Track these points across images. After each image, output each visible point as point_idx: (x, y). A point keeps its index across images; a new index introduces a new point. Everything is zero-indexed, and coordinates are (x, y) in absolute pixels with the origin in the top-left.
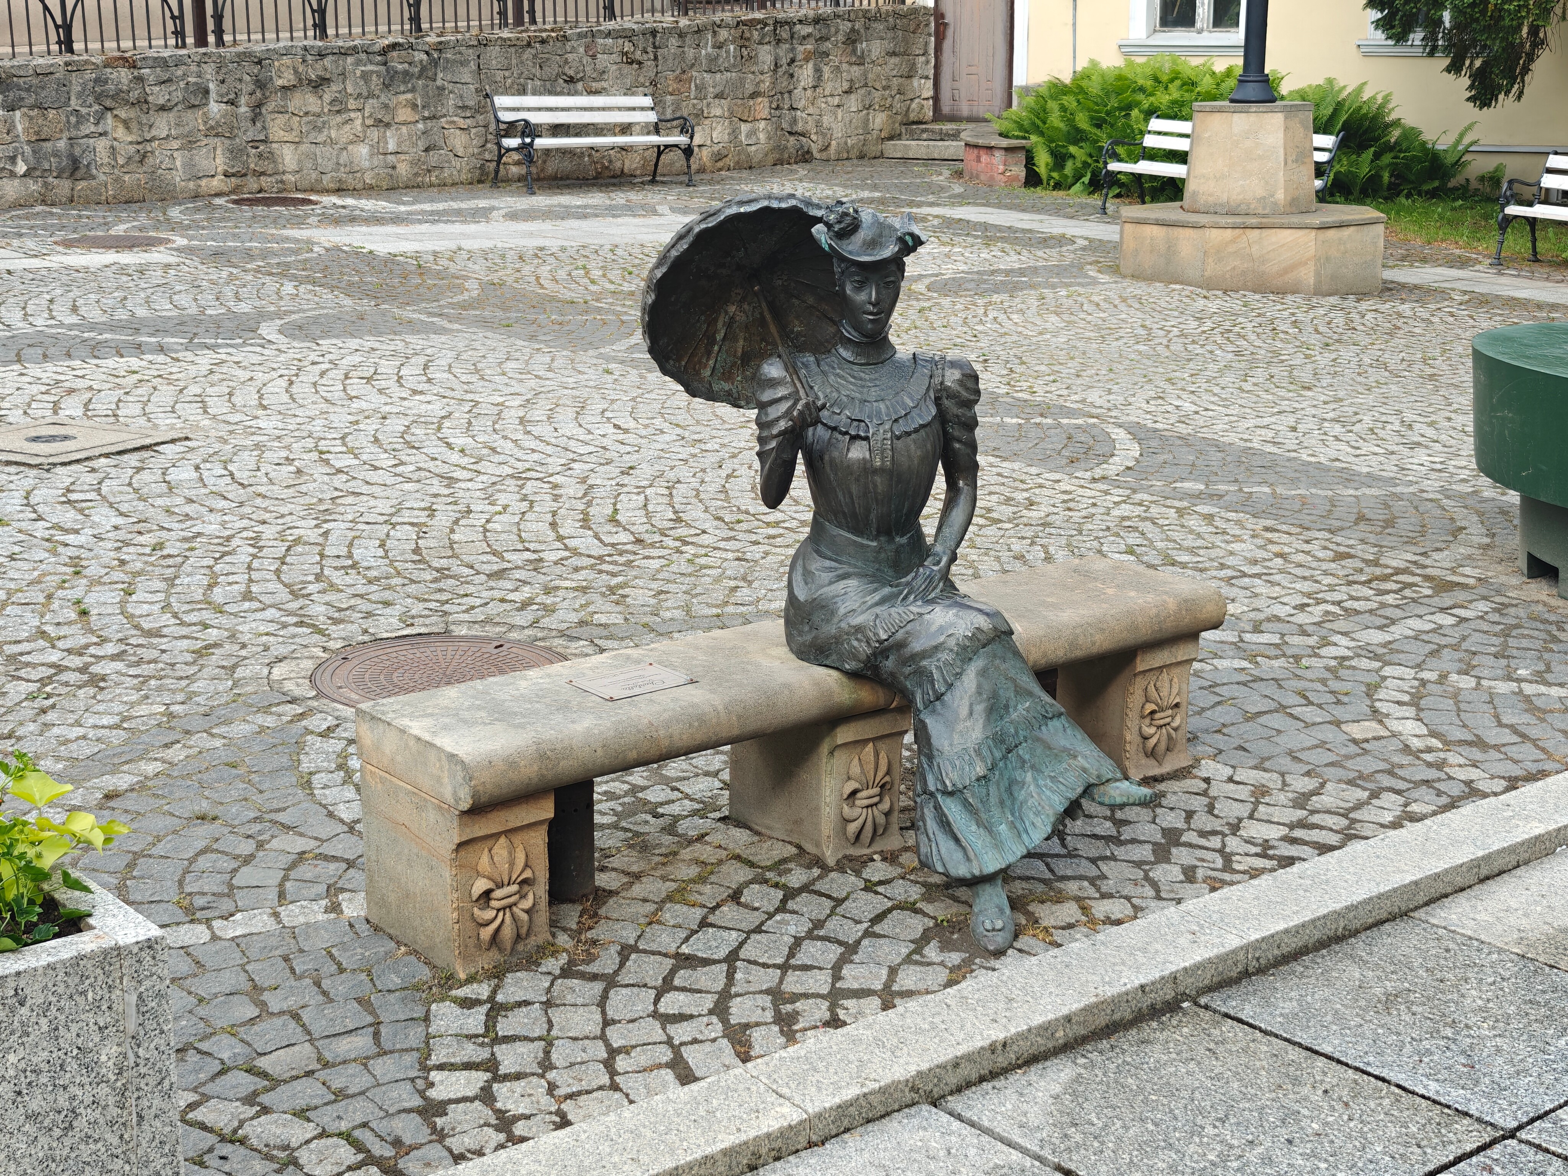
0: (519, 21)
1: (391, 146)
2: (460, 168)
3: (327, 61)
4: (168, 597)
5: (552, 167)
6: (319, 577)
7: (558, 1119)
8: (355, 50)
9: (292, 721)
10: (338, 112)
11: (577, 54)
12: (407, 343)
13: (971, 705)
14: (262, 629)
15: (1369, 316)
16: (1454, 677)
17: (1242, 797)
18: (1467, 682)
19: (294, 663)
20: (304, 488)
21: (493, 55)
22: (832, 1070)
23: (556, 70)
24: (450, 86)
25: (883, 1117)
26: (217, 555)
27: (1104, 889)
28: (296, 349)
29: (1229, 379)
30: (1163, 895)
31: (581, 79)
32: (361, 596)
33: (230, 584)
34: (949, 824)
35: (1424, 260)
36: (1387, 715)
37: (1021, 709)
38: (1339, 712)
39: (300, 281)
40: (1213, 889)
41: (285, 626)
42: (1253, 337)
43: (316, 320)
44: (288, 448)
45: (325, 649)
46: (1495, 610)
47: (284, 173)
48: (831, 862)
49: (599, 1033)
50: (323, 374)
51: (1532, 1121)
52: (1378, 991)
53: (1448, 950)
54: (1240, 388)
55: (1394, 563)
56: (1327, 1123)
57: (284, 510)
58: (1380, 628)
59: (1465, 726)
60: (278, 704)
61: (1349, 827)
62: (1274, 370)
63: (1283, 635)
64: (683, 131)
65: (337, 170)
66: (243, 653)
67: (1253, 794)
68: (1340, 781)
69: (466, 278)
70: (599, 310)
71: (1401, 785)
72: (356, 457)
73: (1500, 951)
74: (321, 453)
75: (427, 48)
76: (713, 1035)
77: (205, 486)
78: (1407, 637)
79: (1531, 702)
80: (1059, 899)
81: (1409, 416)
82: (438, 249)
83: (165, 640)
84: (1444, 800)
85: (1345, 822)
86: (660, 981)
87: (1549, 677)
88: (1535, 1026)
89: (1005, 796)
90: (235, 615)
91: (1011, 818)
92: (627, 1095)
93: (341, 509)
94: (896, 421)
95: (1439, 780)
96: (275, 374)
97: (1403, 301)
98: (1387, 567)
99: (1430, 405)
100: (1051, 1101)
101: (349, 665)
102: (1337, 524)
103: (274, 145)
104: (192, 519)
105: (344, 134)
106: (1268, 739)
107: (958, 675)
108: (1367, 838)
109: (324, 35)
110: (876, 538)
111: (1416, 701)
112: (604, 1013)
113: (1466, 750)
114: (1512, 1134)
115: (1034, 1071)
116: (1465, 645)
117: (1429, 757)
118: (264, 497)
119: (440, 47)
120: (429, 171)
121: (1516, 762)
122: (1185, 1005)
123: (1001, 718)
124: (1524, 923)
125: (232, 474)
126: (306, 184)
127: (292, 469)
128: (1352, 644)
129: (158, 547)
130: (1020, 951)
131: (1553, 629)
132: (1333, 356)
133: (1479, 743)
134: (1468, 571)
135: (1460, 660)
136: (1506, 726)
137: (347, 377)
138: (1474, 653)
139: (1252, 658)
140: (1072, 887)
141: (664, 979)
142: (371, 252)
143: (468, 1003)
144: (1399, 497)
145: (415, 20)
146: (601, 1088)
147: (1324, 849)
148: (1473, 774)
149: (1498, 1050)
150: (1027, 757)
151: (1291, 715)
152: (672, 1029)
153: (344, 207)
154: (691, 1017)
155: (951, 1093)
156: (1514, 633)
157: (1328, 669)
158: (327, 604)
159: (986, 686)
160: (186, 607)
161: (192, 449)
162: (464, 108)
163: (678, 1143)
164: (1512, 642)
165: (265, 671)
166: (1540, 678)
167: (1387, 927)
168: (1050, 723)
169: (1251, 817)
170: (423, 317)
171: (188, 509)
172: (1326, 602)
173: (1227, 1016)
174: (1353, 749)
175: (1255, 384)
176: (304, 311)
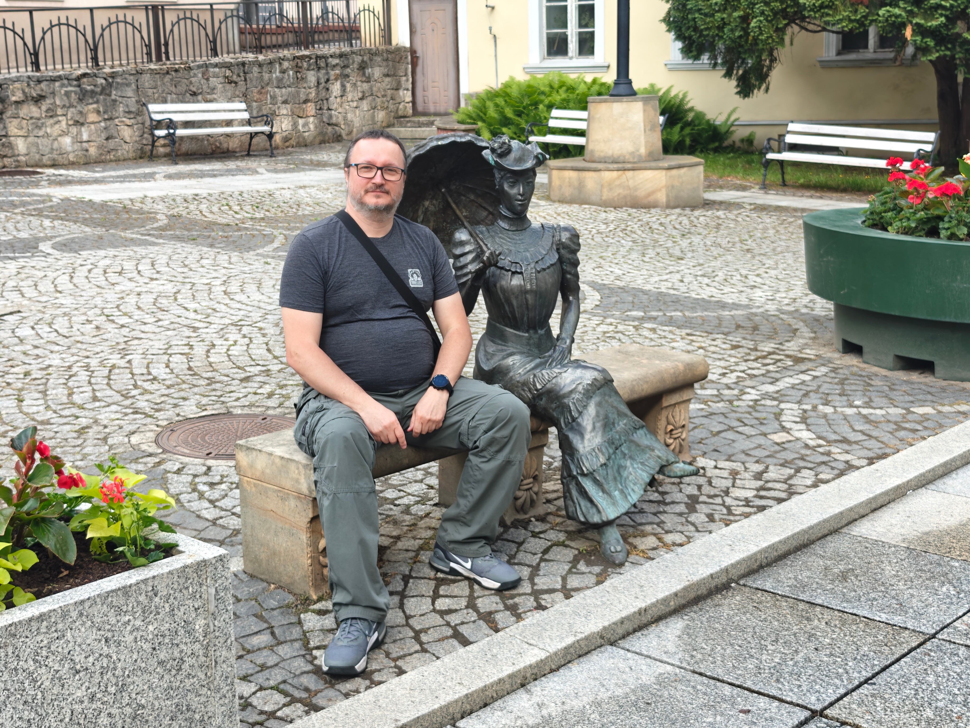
0: (159, 59)
1: (85, 137)
2: (127, 150)
3: (43, 85)
4: (46, 401)
5: (185, 147)
6: (136, 386)
7: (397, 670)
8: (60, 78)
9: (154, 467)
10: (51, 117)
11: (197, 78)
12: (135, 252)
13: (594, 423)
14: (113, 416)
15: (702, 219)
16: (821, 407)
17: (725, 476)
18: (829, 410)
19: (142, 434)
20: (104, 337)
21: (146, 78)
22: (555, 629)
23: (184, 88)
24: (120, 99)
25: (587, 653)
26: (67, 377)
27: (666, 528)
28: (66, 258)
29: (634, 255)
30: (700, 529)
31: (201, 93)
32: (167, 395)
33: (82, 392)
34: (586, 492)
35: (721, 187)
36: (791, 429)
37: (622, 425)
38: (763, 429)
39: (54, 219)
40: (727, 525)
41: (126, 414)
42: (640, 233)
43: (73, 240)
44: (85, 314)
45: (158, 426)
46: (831, 371)
47: (18, 155)
48: (509, 523)
49: (404, 623)
50: (90, 271)
51: (942, 629)
52: (836, 570)
53: (867, 548)
54: (643, 261)
55: (766, 349)
56: (833, 639)
57: (98, 349)
58: (771, 383)
59: (835, 432)
60: (142, 457)
61: (789, 489)
62: (658, 250)
63: (718, 390)
64: (266, 123)
65: (51, 153)
66: (107, 430)
67: (730, 474)
68: (775, 465)
69: (156, 213)
70: (246, 229)
71: (811, 465)
72: (130, 317)
73: (895, 546)
74: (107, 316)
75: (105, 76)
76: (473, 619)
77: (42, 338)
78: (788, 388)
79: (867, 418)
80: (644, 535)
81: (744, 272)
82: (132, 197)
83: (54, 426)
84: (836, 472)
85: (785, 486)
86: (431, 593)
87: (872, 404)
88: (927, 582)
89: (617, 475)
90: (93, 410)
91: (620, 487)
92: (434, 655)
93: (132, 347)
94: (537, 262)
95: (830, 461)
96: (59, 273)
97: (718, 210)
98: (763, 351)
99: (753, 265)
100: (677, 639)
101: (175, 435)
102: (726, 330)
103: (12, 139)
104: (41, 357)
105: (55, 131)
106: (729, 444)
107: (585, 407)
108: (801, 494)
109: (38, 69)
110: (527, 331)
111: (804, 420)
112: (404, 612)
113: (840, 445)
114: (934, 636)
115: (662, 625)
116: (821, 390)
117: (821, 450)
118: (82, 343)
119: (113, 75)
120: (109, 152)
121: (869, 449)
122: (733, 585)
123: (611, 430)
124: (903, 531)
125: (56, 331)
126: (32, 162)
127: (93, 326)
128: (758, 393)
129: (27, 374)
130: (632, 563)
131: (866, 379)
132: (689, 241)
133: (845, 441)
134: (808, 351)
135: (821, 398)
136: (858, 431)
137: (105, 272)
138: (828, 394)
139: (705, 403)
140: (648, 528)
141: (434, 591)
142: (90, 201)
143: (322, 613)
144: (755, 315)
145: (95, 59)
146: (416, 652)
147: (780, 501)
148: (848, 457)
149: (912, 596)
150: (626, 452)
151: (737, 432)
152: (448, 618)
153: (60, 175)
154: (456, 611)
155: (620, 639)
156: (846, 382)
157: (750, 406)
158: (147, 401)
159: (602, 412)
160: (60, 407)
161: (24, 318)
162: (129, 112)
163: (481, 673)
164: (846, 387)
165: (126, 440)
166: (868, 404)
167: (829, 538)
168: (638, 432)
169: (733, 486)
170: (139, 236)
171: (36, 351)
172: (736, 371)
173: (757, 589)
174: (777, 448)
175: (651, 258)
176: (63, 236)
